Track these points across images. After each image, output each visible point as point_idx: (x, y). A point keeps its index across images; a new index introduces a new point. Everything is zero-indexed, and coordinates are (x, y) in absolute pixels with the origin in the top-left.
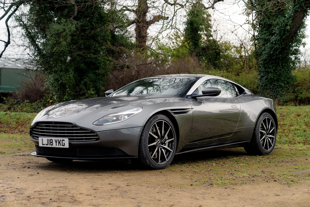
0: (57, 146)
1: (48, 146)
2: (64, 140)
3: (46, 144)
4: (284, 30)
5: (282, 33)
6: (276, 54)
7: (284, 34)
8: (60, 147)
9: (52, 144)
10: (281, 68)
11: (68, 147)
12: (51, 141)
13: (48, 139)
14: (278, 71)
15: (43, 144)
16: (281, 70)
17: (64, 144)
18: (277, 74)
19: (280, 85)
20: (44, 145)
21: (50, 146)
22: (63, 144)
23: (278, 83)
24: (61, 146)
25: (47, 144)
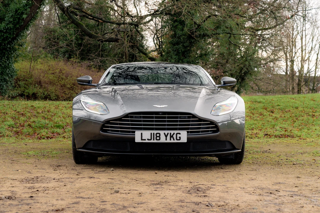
0: (168, 141)
1: (152, 141)
2: (180, 134)
3: (148, 139)
4: (19, 19)
5: (16, 21)
6: (4, 44)
7: (18, 23)
8: (172, 141)
9: (158, 138)
10: (6, 59)
11: (185, 141)
12: (158, 135)
13: (151, 133)
14: (2, 63)
15: (142, 140)
16: (5, 62)
17: (180, 137)
18: (2, 66)
19: (4, 78)
20: (145, 140)
21: (155, 141)
22: (178, 138)
23: (2, 76)
24: (174, 140)
25: (150, 138)
